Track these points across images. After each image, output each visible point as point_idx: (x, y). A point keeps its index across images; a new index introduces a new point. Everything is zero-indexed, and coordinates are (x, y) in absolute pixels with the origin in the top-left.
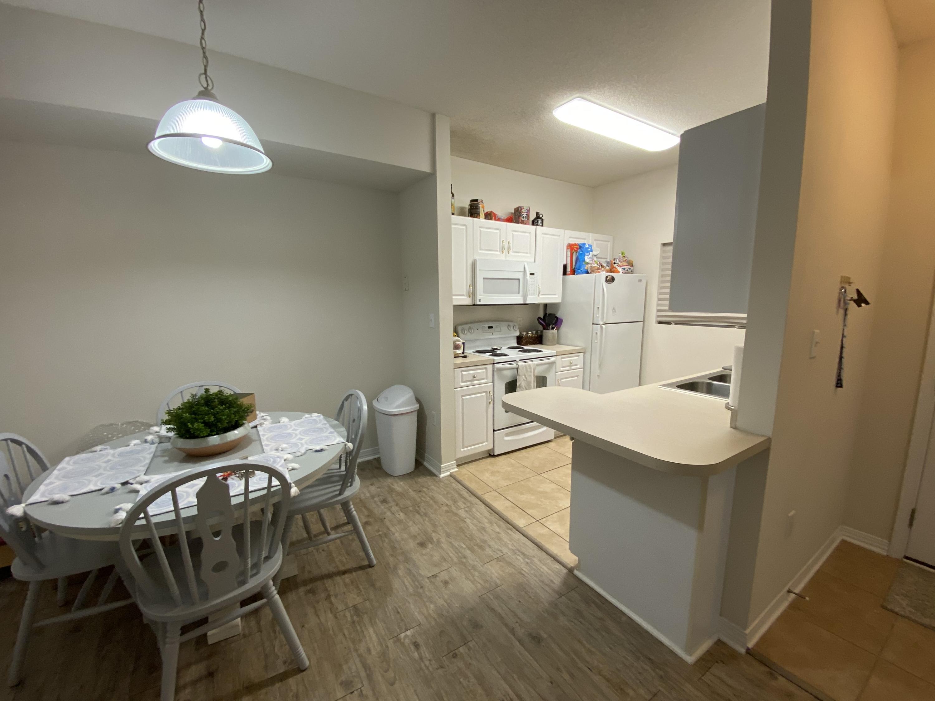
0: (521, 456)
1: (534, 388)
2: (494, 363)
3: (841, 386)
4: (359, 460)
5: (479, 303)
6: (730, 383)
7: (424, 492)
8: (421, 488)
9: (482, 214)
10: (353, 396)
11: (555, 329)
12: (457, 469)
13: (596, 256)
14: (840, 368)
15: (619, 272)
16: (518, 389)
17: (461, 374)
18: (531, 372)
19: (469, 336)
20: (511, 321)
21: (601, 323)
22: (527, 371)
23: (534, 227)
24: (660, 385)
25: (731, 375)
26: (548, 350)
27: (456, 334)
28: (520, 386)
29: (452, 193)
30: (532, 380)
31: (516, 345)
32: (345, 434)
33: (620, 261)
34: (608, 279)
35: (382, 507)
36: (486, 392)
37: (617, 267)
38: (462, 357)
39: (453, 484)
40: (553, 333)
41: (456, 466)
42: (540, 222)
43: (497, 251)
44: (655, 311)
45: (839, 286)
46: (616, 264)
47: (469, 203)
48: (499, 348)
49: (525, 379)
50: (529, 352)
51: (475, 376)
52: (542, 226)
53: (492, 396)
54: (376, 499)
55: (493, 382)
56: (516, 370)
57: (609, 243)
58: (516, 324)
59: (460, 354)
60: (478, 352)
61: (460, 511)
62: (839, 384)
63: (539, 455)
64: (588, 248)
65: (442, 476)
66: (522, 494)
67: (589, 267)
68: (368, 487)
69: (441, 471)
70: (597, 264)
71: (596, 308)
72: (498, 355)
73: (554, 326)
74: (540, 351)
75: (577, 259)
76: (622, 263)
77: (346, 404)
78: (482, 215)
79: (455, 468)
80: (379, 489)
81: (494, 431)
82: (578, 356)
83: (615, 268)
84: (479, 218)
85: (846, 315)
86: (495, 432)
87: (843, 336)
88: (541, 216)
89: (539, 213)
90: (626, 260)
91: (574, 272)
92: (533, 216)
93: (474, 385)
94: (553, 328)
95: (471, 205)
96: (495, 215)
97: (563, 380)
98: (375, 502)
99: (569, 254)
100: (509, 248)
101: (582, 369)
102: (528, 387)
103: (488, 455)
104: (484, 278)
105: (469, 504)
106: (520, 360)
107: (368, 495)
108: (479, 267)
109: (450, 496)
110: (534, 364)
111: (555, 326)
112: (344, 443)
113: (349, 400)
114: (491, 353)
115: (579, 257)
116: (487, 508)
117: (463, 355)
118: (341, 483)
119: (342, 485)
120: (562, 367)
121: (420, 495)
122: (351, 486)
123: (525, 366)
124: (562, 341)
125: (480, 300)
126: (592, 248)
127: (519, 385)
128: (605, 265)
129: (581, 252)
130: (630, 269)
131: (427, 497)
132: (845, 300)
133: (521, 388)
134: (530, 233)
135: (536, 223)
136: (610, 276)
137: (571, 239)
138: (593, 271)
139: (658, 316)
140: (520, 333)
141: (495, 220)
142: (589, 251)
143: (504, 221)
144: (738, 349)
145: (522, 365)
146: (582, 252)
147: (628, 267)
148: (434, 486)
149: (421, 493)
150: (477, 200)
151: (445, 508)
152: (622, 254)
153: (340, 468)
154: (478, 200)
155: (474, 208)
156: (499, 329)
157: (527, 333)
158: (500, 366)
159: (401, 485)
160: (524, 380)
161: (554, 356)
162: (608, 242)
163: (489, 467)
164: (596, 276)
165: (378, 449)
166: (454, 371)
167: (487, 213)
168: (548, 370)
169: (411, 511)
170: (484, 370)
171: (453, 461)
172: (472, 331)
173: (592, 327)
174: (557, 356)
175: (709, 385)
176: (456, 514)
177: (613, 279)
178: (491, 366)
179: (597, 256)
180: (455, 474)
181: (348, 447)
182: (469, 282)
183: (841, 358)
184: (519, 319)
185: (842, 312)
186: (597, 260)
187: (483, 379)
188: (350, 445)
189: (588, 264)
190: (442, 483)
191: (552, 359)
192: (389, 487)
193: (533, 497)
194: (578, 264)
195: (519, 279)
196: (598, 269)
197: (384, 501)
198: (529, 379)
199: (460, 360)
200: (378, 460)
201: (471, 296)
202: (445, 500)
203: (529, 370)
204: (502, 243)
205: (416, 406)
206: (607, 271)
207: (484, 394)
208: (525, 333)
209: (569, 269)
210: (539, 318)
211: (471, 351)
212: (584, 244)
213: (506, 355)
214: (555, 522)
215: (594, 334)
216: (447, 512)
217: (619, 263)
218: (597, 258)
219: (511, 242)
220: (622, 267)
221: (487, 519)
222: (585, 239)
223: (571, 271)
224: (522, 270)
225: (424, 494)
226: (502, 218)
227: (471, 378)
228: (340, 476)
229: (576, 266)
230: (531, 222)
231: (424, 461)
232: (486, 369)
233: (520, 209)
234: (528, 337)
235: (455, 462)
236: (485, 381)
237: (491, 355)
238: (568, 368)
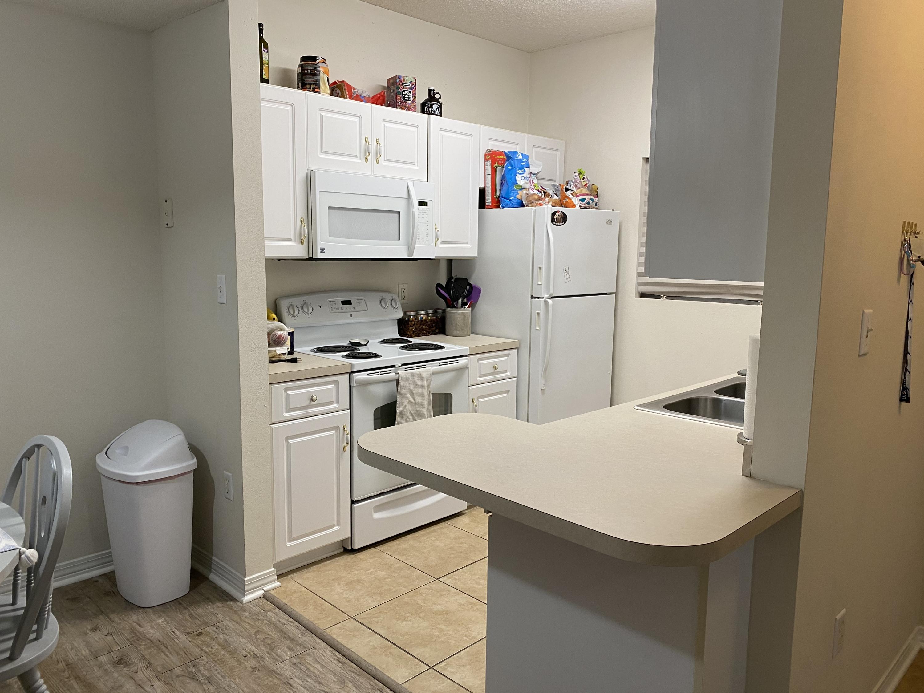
0: (405, 546)
1: (429, 416)
2: (353, 372)
3: (908, 400)
4: (55, 584)
5: (320, 256)
6: (743, 397)
7: (208, 634)
8: (203, 627)
9: (324, 84)
10: (42, 448)
11: (467, 307)
12: (278, 584)
13: (535, 174)
14: (905, 371)
15: (574, 206)
16: (398, 419)
17: (284, 395)
18: (422, 386)
19: (302, 319)
20: (387, 291)
21: (546, 296)
22: (415, 385)
23: (425, 116)
24: (638, 406)
25: (744, 385)
26: (456, 344)
27: (275, 316)
28: (402, 415)
29: (261, 39)
30: (426, 401)
31: (397, 336)
32: (23, 529)
33: (576, 186)
34: (555, 217)
35: (116, 675)
36: (337, 428)
37: (571, 196)
38: (288, 361)
39: (269, 613)
40: (463, 313)
41: (276, 577)
42: (435, 107)
43: (356, 157)
44: (635, 274)
45: (900, 239)
46: (569, 191)
47: (298, 62)
48: (363, 343)
49: (411, 399)
50: (420, 349)
51: (314, 397)
52: (440, 115)
53: (349, 436)
54: (103, 659)
55: (350, 409)
56: (395, 382)
57: (558, 153)
58: (395, 297)
59: (284, 354)
60: (321, 350)
61: (282, 665)
62: (904, 397)
63: (437, 543)
64: (521, 161)
65: (246, 599)
66: (404, 619)
67: (524, 195)
68: (86, 634)
69: (244, 590)
70: (538, 191)
71: (536, 270)
72: (360, 355)
73: (465, 300)
74: (442, 347)
75: (503, 179)
76: (579, 190)
77: (28, 465)
78: (325, 87)
79: (274, 581)
80: (109, 638)
81: (353, 502)
82: (508, 355)
83: (568, 197)
84: (319, 93)
85: (911, 284)
86: (356, 505)
87: (908, 319)
88: (437, 96)
89: (434, 90)
90: (586, 184)
91: (498, 203)
92: (422, 96)
93: (312, 414)
94: (463, 305)
95: (301, 66)
96: (350, 87)
97: (481, 400)
98: (100, 666)
99: (489, 168)
100: (378, 154)
101: (515, 379)
102: (418, 416)
103: (342, 550)
104: (330, 208)
105: (299, 649)
106: (403, 365)
107: (85, 652)
108: (319, 186)
109: (261, 637)
110: (428, 371)
111: (468, 300)
112: (18, 550)
113: (34, 456)
114: (346, 353)
115: (507, 176)
116: (337, 654)
117: (290, 357)
118: (13, 635)
119: (16, 639)
120: (480, 377)
121: (199, 642)
122: (36, 639)
123: (412, 375)
124: (480, 328)
125: (322, 251)
126: (529, 161)
127: (401, 413)
128: (551, 192)
129: (510, 167)
130: (593, 200)
131: (214, 643)
132: (908, 261)
133: (405, 418)
134: (417, 127)
135: (429, 108)
136: (559, 211)
137: (491, 142)
138: (531, 203)
139: (640, 284)
140: (405, 313)
141: (351, 98)
142: (522, 166)
143: (368, 102)
144: (754, 340)
145: (406, 374)
146: (512, 166)
147: (589, 197)
148: (231, 620)
149: (202, 638)
150: (314, 58)
151: (250, 663)
152: (580, 174)
153: (14, 602)
154: (316, 57)
155: (307, 73)
156: (363, 306)
157: (418, 314)
158: (364, 376)
159: (158, 624)
160: (409, 402)
161: (466, 356)
162: (557, 150)
163: (344, 574)
164: (535, 211)
165: (110, 555)
166: (270, 390)
167: (335, 83)
168: (455, 381)
169: (178, 676)
170: (332, 386)
171: (270, 568)
172: (308, 310)
173: (531, 302)
174: (471, 357)
175: (716, 402)
176: (272, 673)
177: (564, 218)
178: (347, 376)
179: (538, 176)
180: (272, 592)
181: (27, 556)
182: (301, 214)
183: (906, 353)
184: (401, 286)
185: (905, 279)
186: (538, 183)
187: (331, 403)
188: (32, 554)
189: (522, 188)
190: (246, 614)
191: (462, 362)
192: (133, 631)
193: (425, 624)
194: (505, 188)
195: (399, 212)
196: (540, 199)
197: (122, 661)
198: (419, 400)
199: (284, 368)
200: (111, 577)
201: (305, 241)
202: (250, 647)
203: (419, 383)
204: (364, 141)
205: (191, 463)
206: (555, 204)
207: (333, 432)
208: (413, 314)
209: (489, 198)
210: (439, 285)
211: (307, 349)
212: (515, 153)
213: (376, 356)
214: (464, 666)
215: (534, 316)
216: (254, 669)
217: (575, 189)
218: (537, 179)
219: (381, 141)
220: (580, 197)
221: (335, 674)
222: (517, 144)
223: (492, 202)
224: (405, 195)
225: (207, 639)
226: (365, 95)
227: (306, 402)
228: (16, 618)
229: (502, 192)
230: (419, 108)
231: (211, 572)
232: (336, 382)
233: (398, 81)
234: (418, 321)
235: (273, 569)
236: (335, 406)
237: (347, 356)
238: (490, 378)
